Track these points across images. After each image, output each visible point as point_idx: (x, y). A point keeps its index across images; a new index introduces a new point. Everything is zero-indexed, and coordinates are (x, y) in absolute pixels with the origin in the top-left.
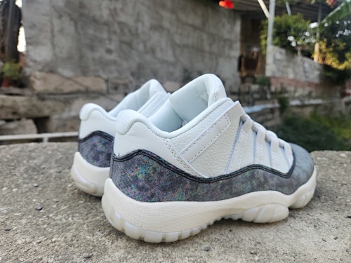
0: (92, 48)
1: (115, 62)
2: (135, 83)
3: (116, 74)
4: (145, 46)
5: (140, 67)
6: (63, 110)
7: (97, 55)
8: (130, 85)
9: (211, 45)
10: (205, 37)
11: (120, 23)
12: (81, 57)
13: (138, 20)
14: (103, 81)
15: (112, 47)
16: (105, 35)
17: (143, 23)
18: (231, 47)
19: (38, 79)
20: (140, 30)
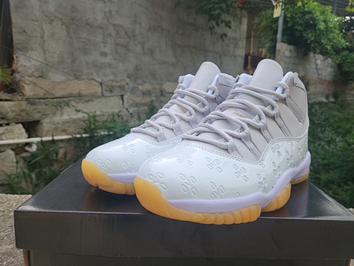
0: (85, 52)
1: (110, 65)
3: (112, 77)
5: (137, 68)
6: (54, 114)
7: (90, 59)
9: (214, 44)
10: (208, 36)
11: (115, 25)
12: (74, 61)
13: (135, 22)
14: (98, 84)
15: (107, 50)
16: (99, 39)
17: (140, 24)
18: (236, 46)
19: (27, 84)
20: (136, 33)
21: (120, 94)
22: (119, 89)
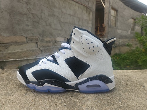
0: (19, 24)
1: (30, 30)
2: (41, 38)
3: (31, 35)
4: (46, 23)
5: (43, 31)
6: (4, 50)
7: (21, 27)
8: (38, 39)
9: (78, 22)
10: (75, 19)
11: (32, 14)
12: (13, 28)
13: (42, 12)
14: (25, 38)
16: (25, 19)
17: (44, 13)
20: (43, 16)
21: (36, 42)
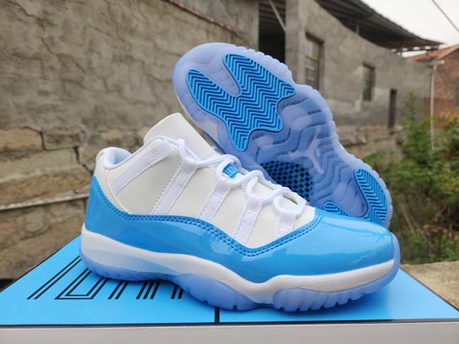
21: (72, 146)
22: (69, 139)
